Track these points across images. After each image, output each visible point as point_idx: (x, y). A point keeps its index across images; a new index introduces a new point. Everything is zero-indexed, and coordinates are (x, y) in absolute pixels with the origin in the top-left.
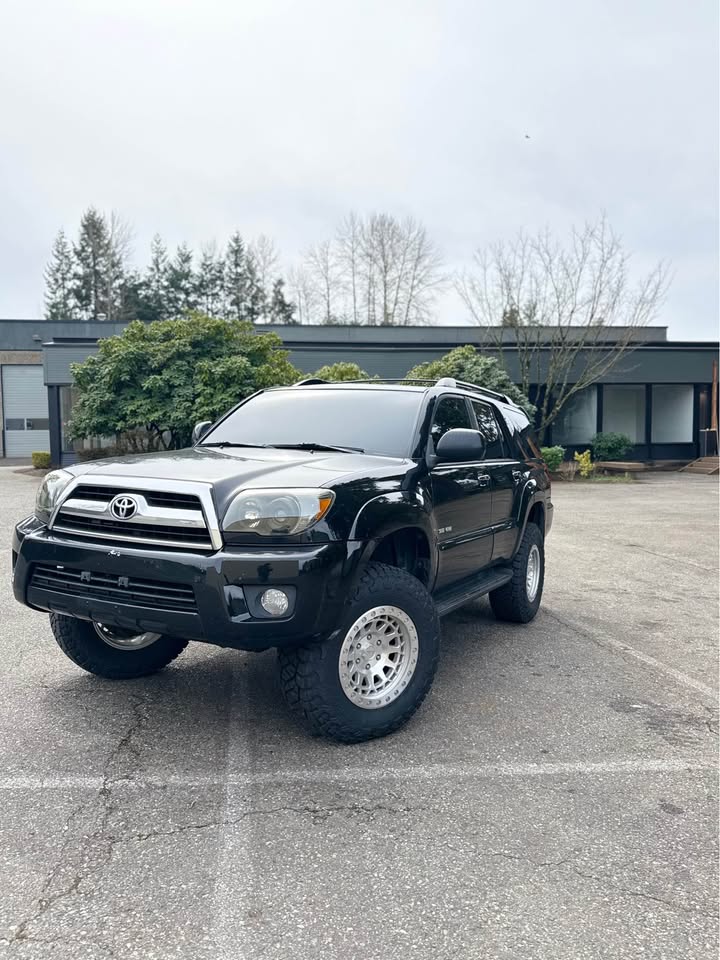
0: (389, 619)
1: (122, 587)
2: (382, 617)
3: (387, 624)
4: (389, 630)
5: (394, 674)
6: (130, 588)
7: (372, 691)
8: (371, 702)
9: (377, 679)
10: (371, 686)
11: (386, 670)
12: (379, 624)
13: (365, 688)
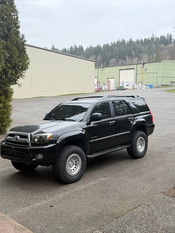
0: (75, 157)
1: (15, 154)
2: (74, 156)
3: (74, 158)
4: (75, 159)
5: (77, 168)
6: (16, 154)
7: (73, 172)
8: (73, 174)
9: (73, 170)
10: (73, 171)
11: (75, 167)
12: (73, 158)
13: (71, 172)
